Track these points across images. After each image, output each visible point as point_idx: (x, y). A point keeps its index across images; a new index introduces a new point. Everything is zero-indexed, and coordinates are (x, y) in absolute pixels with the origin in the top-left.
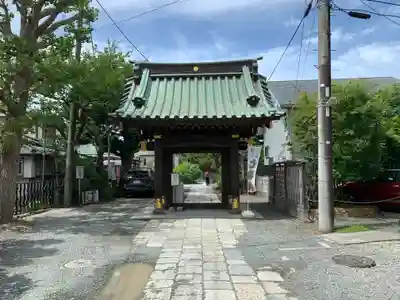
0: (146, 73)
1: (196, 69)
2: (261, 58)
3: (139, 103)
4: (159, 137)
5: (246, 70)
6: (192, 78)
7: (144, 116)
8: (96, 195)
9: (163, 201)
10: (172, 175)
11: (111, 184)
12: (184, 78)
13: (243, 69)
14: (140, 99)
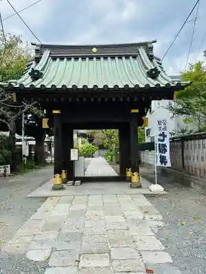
0: (46, 54)
1: (94, 50)
2: (155, 42)
3: (36, 75)
4: (58, 112)
5: (142, 51)
6: (91, 58)
7: (39, 86)
8: (8, 169)
9: (64, 175)
10: (72, 150)
11: (25, 159)
12: (84, 58)
13: (139, 50)
14: (37, 71)
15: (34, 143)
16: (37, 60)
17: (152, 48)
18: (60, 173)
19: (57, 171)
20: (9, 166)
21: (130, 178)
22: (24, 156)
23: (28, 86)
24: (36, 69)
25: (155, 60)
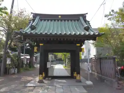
0: (37, 18)
1: (60, 17)
2: (87, 14)
3: (33, 28)
4: (42, 44)
6: (58, 20)
7: (34, 33)
8: (16, 71)
9: (44, 75)
10: (48, 63)
11: (24, 65)
12: (55, 20)
13: (80, 17)
14: (33, 26)
15: (29, 57)
16: (34, 20)
17: (85, 17)
18: (42, 74)
19: (41, 73)
20: (17, 69)
21: (76, 77)
22: (24, 64)
23: (29, 33)
24: (33, 24)
25: (87, 22)
